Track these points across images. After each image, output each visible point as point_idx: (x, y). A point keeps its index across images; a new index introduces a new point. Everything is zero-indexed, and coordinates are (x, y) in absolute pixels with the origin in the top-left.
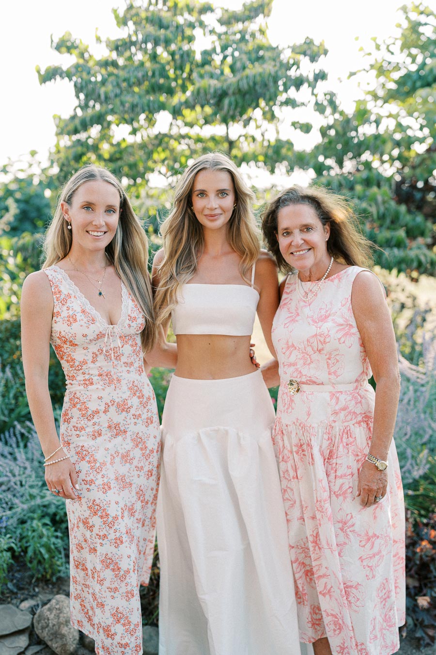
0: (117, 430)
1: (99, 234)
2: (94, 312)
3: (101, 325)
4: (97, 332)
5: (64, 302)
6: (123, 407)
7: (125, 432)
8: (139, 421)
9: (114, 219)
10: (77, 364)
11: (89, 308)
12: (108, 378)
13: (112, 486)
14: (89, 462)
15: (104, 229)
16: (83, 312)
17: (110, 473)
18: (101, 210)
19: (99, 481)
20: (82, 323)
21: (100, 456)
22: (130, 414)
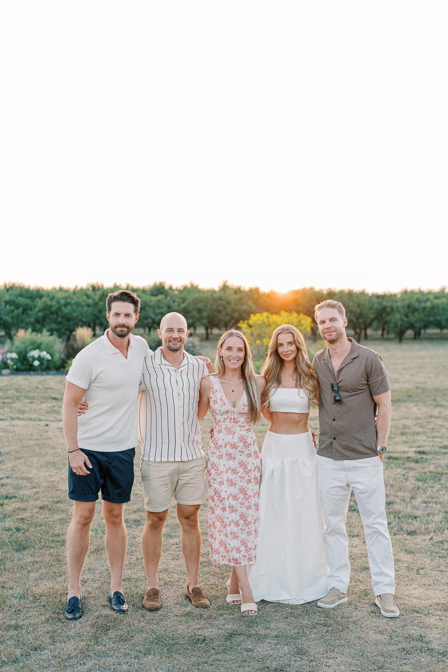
0: (231, 457)
1: (235, 361)
2: (226, 400)
3: (228, 407)
4: (226, 410)
5: (214, 393)
6: (234, 446)
7: (235, 458)
8: (243, 454)
9: (242, 354)
10: (217, 421)
11: (224, 398)
12: (230, 431)
13: (225, 483)
14: (215, 470)
15: (237, 359)
16: (221, 399)
17: (225, 476)
18: (235, 350)
19: (219, 480)
20: (219, 405)
21: (221, 468)
22: (237, 450)
